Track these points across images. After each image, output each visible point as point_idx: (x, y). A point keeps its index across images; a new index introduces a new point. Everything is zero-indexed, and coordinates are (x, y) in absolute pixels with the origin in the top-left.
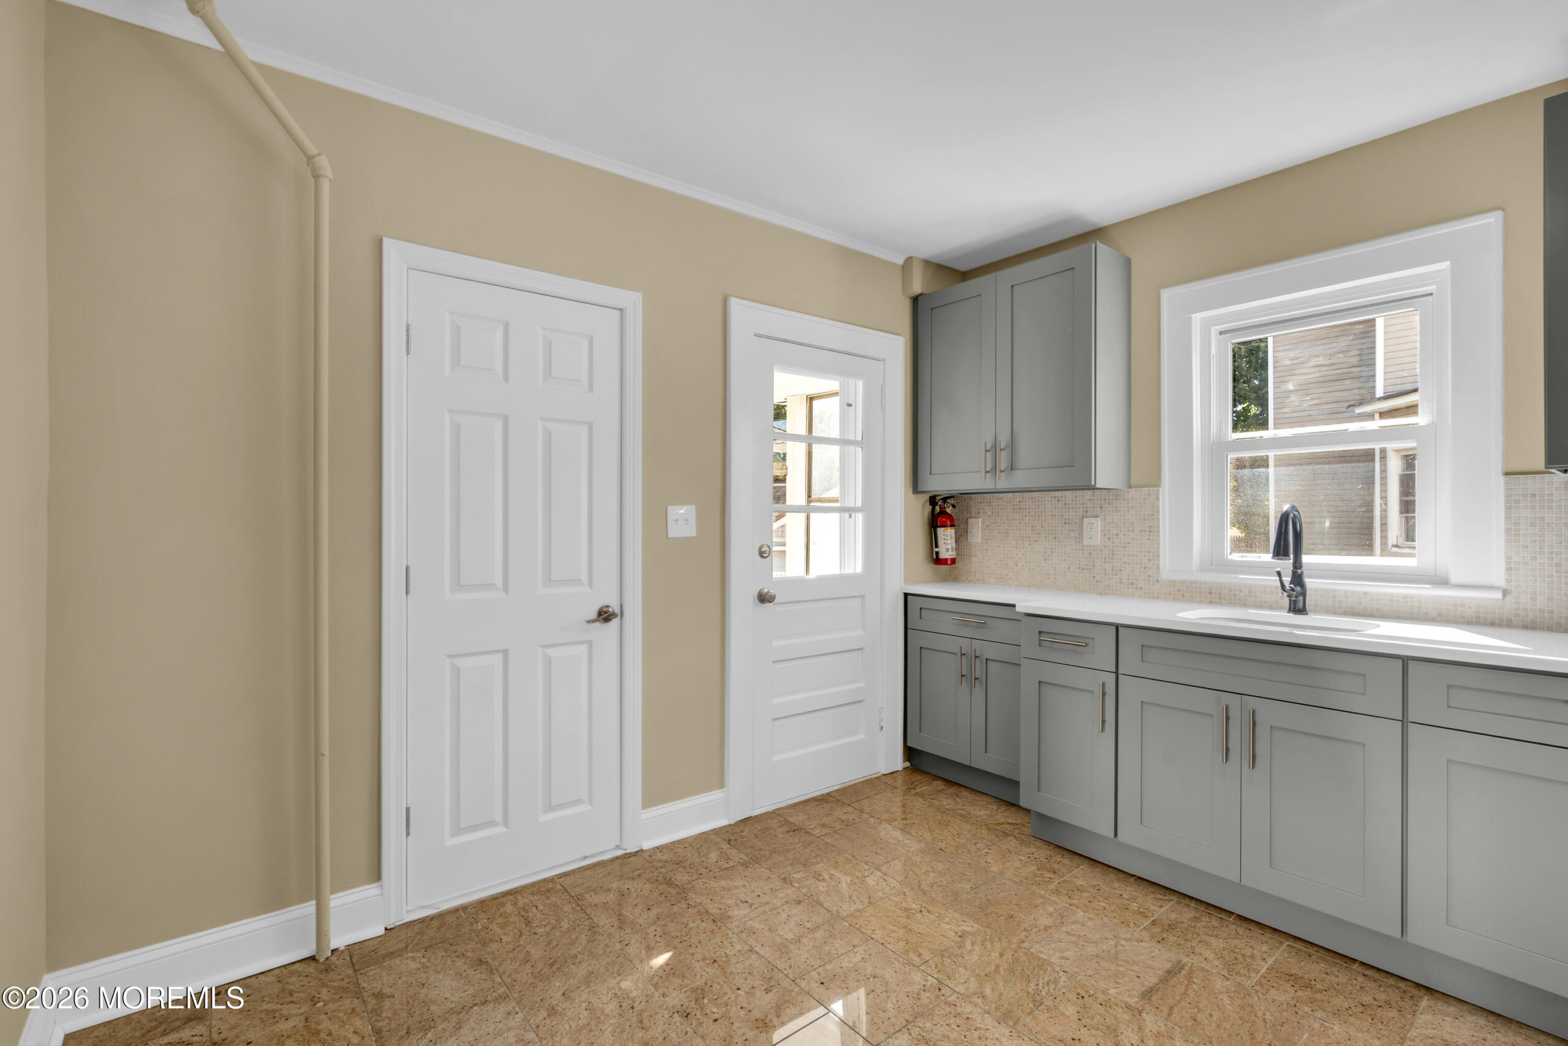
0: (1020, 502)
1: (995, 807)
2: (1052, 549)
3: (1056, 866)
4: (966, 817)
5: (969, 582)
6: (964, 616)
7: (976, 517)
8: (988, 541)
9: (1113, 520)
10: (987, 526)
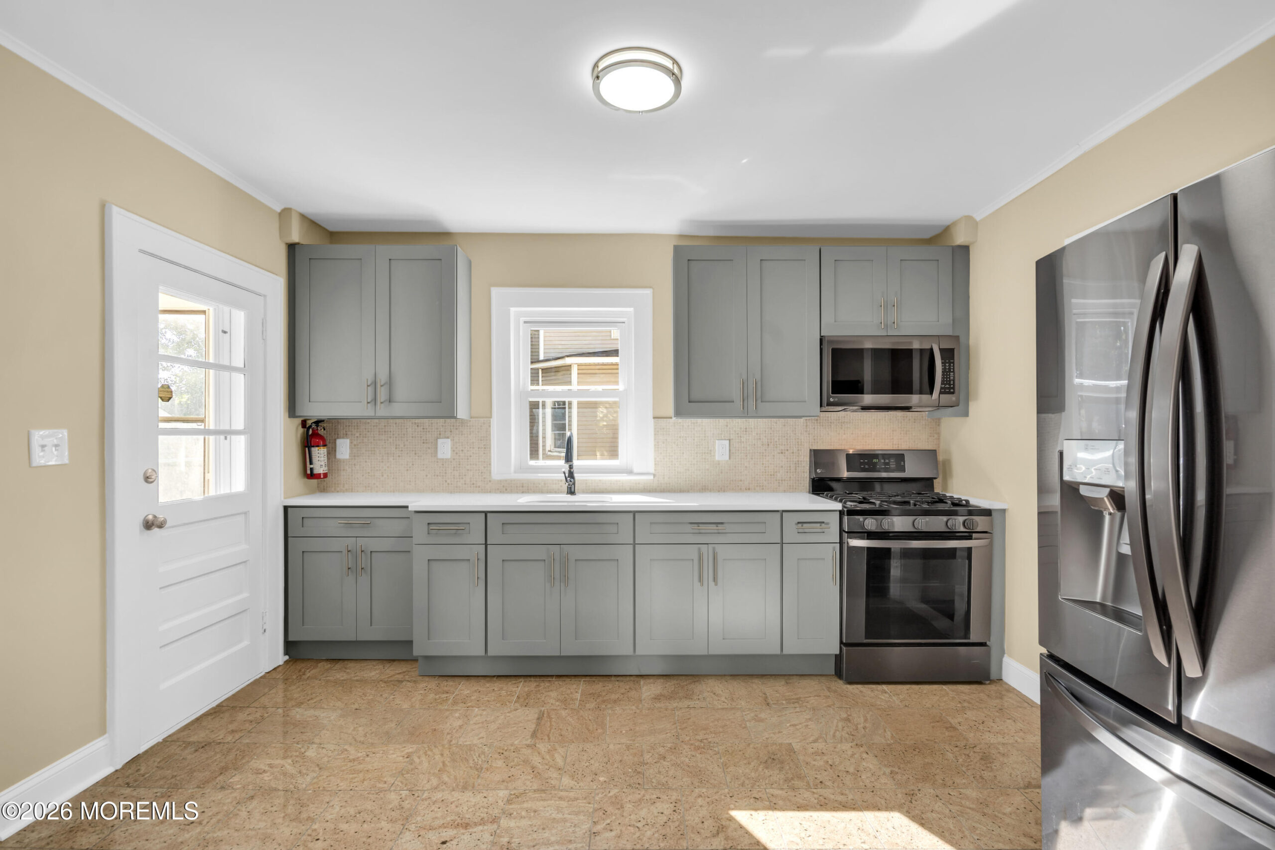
0: (385, 426)
1: (381, 667)
2: (413, 462)
3: (445, 689)
4: (363, 682)
5: (338, 492)
6: (349, 519)
7: (343, 438)
8: (356, 458)
9: (459, 440)
10: (355, 445)
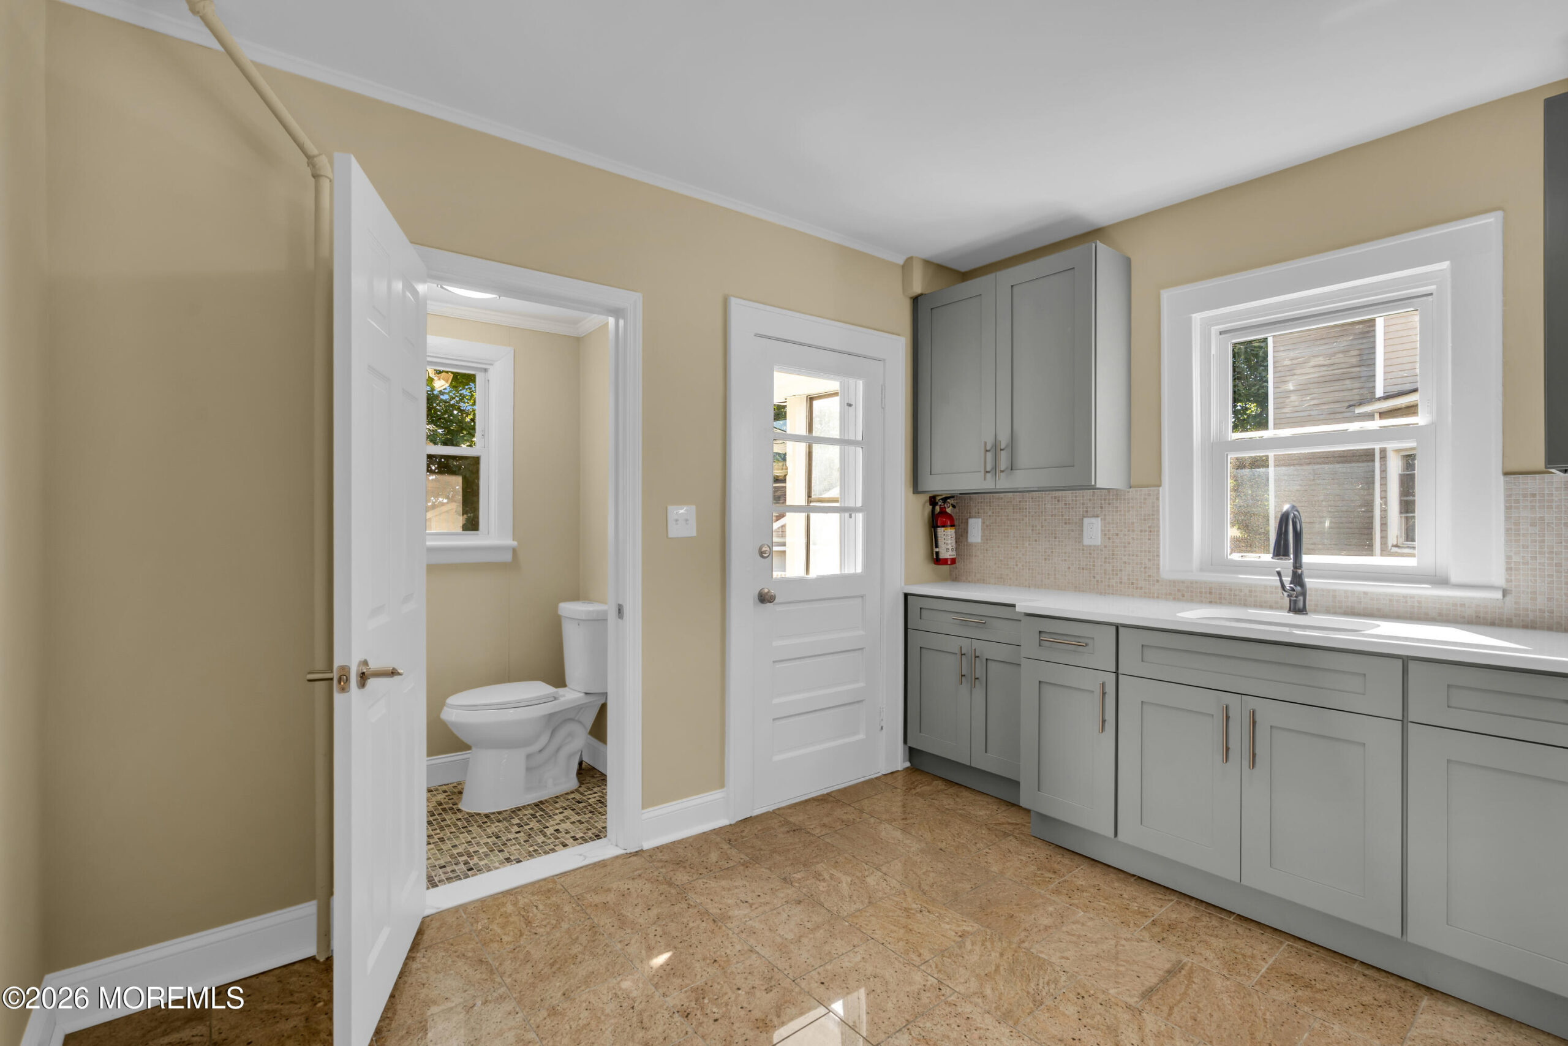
0: (1020, 502)
2: (1052, 548)
3: (1056, 866)
4: (966, 817)
5: (969, 582)
6: (964, 616)
7: (975, 517)
8: (989, 541)
9: (1113, 519)
10: (987, 526)
